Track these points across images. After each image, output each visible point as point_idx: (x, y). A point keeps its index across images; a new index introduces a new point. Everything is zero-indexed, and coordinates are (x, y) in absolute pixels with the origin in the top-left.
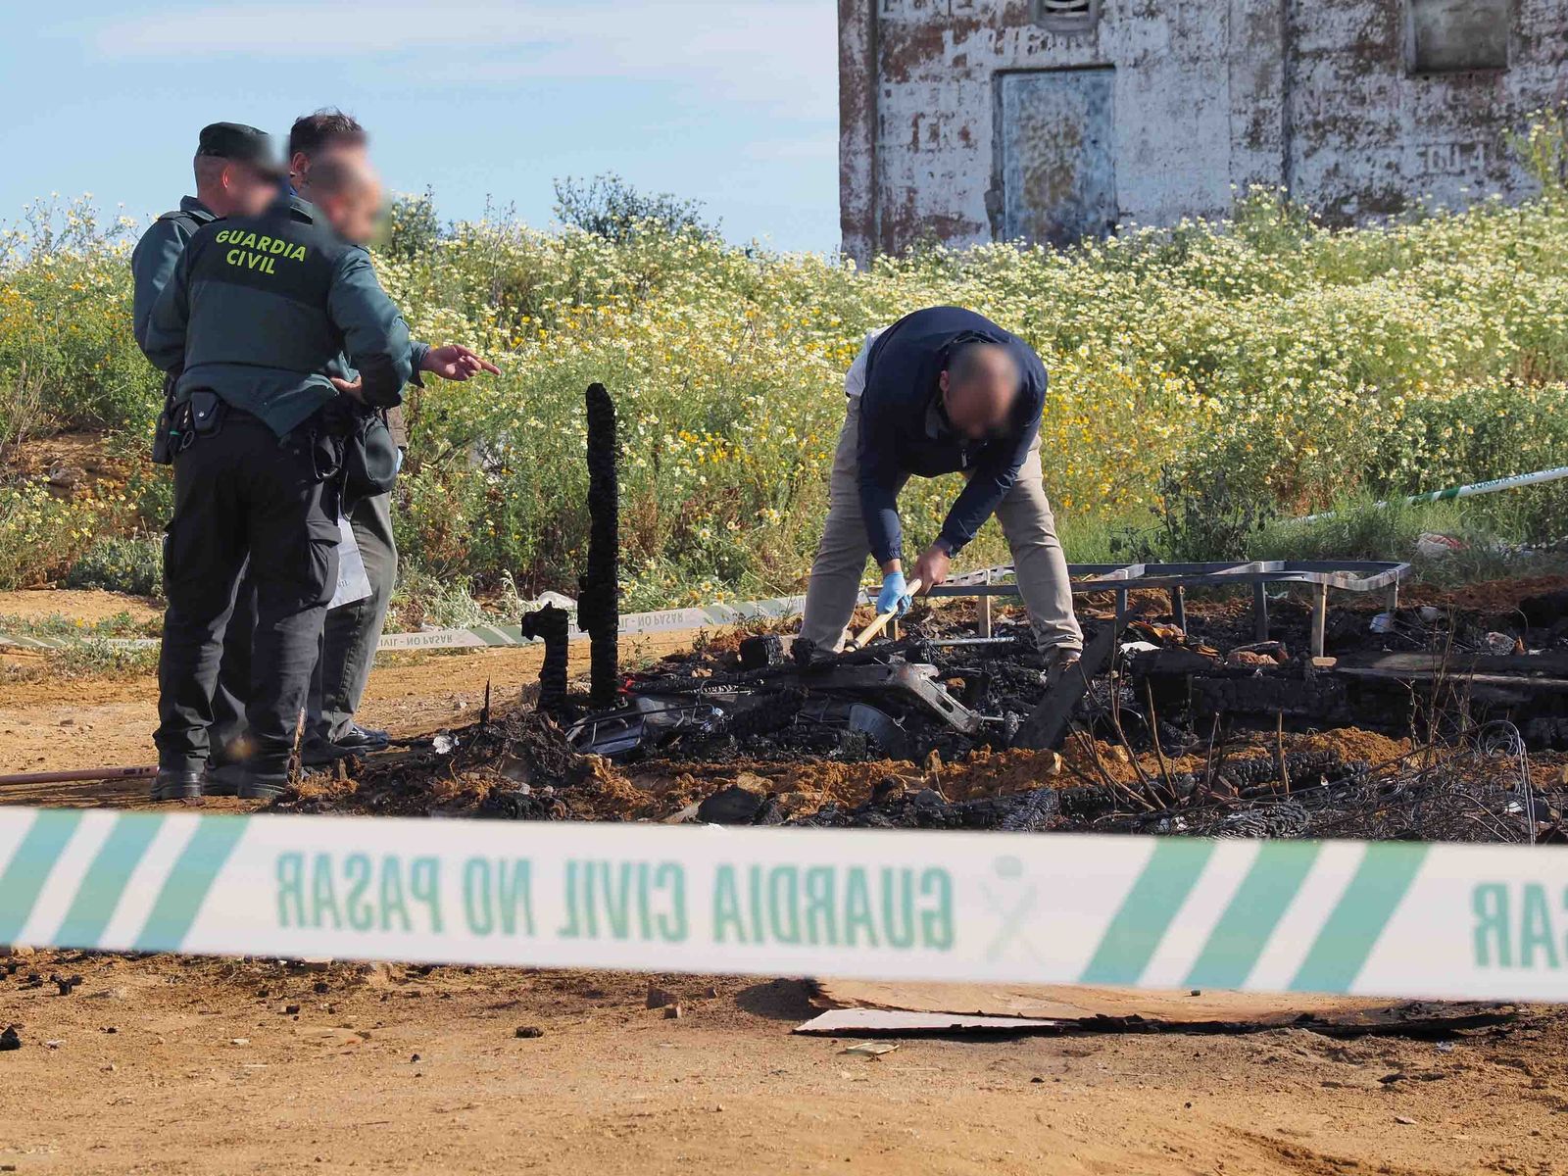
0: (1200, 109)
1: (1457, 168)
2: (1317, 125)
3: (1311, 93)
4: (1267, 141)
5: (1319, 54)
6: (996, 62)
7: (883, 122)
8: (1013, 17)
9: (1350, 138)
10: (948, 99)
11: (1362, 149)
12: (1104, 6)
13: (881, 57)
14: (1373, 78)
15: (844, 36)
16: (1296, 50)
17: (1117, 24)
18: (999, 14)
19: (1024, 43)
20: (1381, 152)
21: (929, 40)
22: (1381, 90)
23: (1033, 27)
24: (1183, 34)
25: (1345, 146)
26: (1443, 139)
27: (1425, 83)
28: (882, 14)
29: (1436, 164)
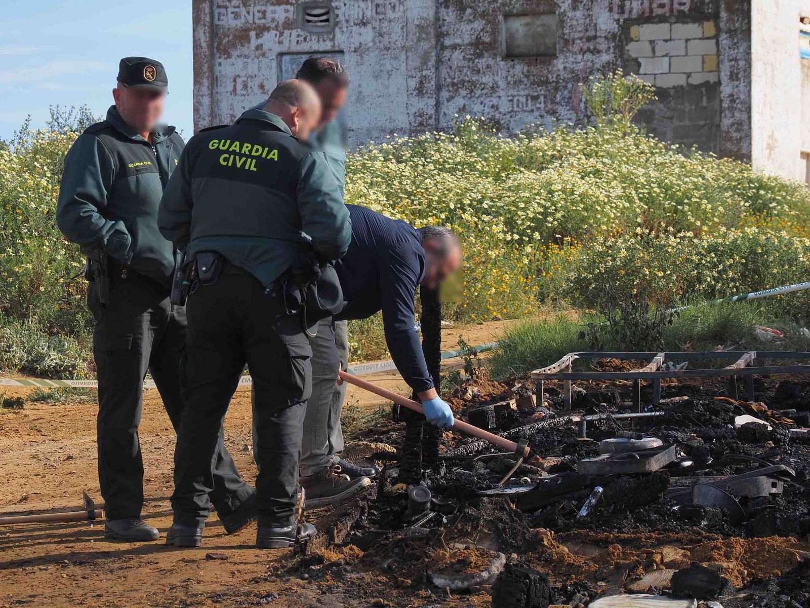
0: (390, 75)
1: (530, 108)
2: (453, 84)
3: (451, 67)
4: (427, 92)
5: (454, 47)
6: (278, 49)
7: (217, 79)
8: (288, 24)
9: (472, 91)
10: (253, 68)
11: (478, 98)
12: (338, 20)
13: (216, 45)
14: (484, 60)
15: (196, 33)
16: (442, 44)
17: (345, 29)
18: (281, 22)
19: (294, 38)
20: (488, 99)
21: (242, 36)
22: (488, 67)
23: (299, 30)
24: (381, 35)
25: (469, 96)
26: (522, 93)
27: (512, 63)
28: (216, 22)
29: (518, 106)
